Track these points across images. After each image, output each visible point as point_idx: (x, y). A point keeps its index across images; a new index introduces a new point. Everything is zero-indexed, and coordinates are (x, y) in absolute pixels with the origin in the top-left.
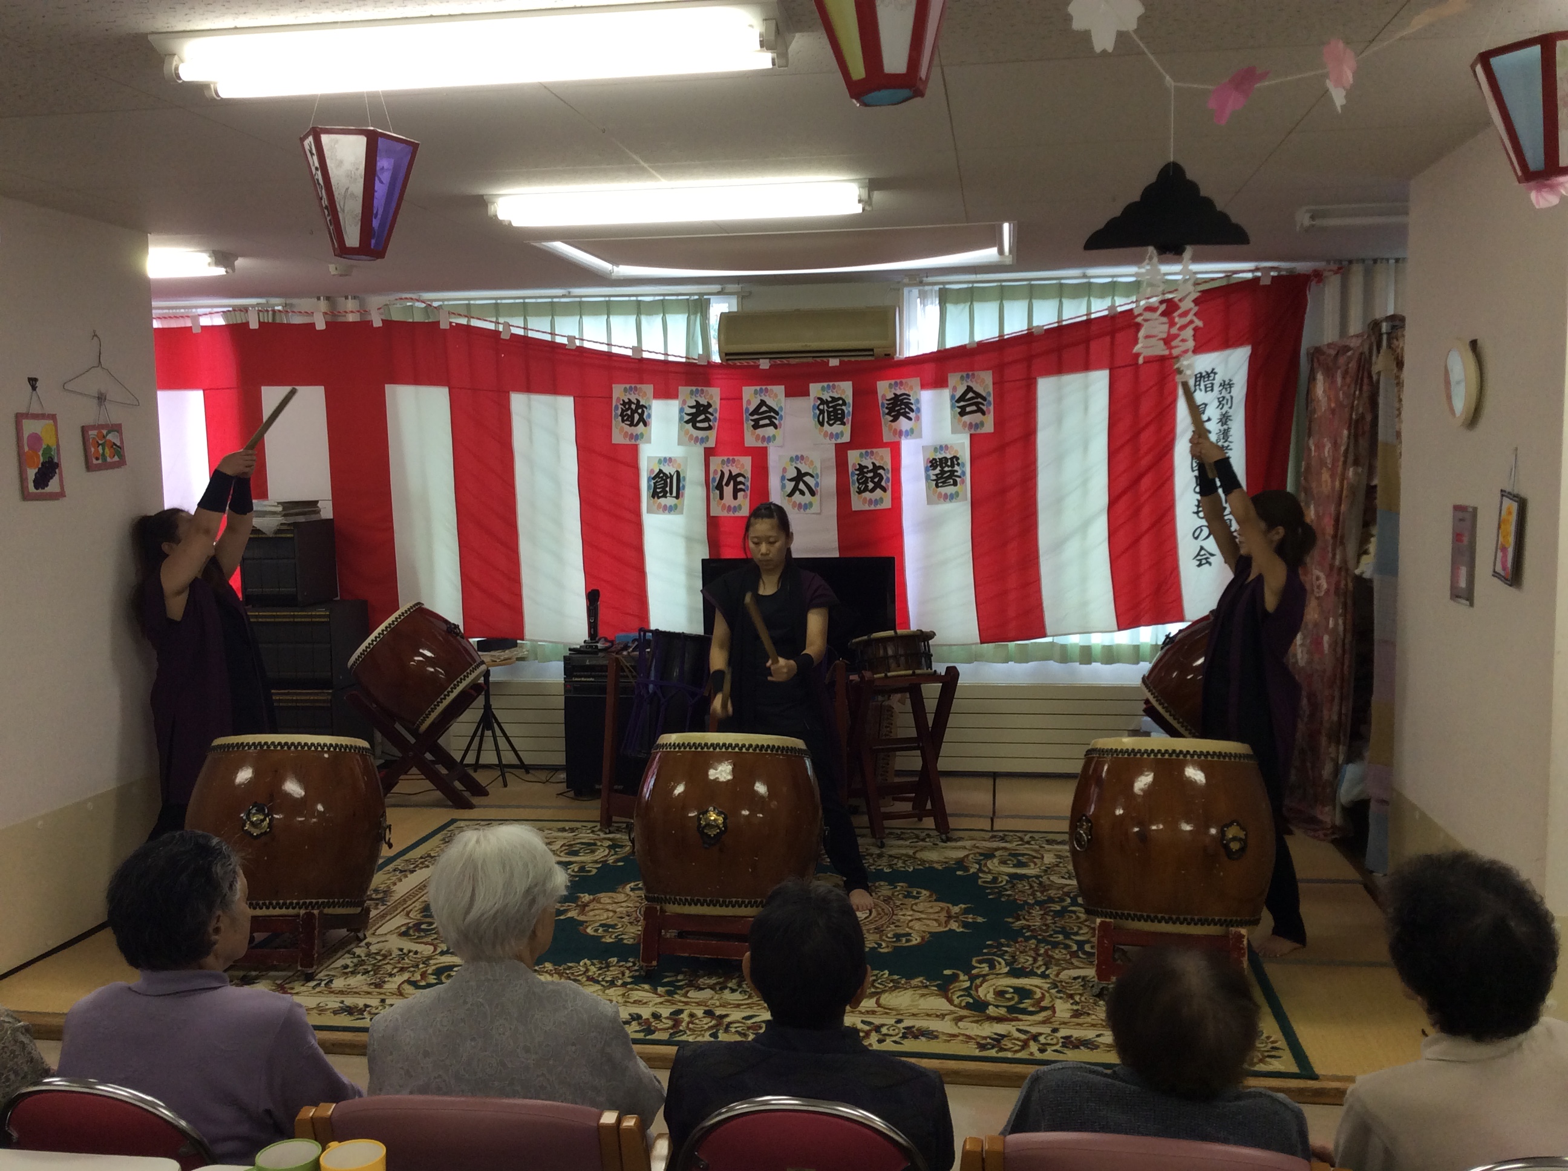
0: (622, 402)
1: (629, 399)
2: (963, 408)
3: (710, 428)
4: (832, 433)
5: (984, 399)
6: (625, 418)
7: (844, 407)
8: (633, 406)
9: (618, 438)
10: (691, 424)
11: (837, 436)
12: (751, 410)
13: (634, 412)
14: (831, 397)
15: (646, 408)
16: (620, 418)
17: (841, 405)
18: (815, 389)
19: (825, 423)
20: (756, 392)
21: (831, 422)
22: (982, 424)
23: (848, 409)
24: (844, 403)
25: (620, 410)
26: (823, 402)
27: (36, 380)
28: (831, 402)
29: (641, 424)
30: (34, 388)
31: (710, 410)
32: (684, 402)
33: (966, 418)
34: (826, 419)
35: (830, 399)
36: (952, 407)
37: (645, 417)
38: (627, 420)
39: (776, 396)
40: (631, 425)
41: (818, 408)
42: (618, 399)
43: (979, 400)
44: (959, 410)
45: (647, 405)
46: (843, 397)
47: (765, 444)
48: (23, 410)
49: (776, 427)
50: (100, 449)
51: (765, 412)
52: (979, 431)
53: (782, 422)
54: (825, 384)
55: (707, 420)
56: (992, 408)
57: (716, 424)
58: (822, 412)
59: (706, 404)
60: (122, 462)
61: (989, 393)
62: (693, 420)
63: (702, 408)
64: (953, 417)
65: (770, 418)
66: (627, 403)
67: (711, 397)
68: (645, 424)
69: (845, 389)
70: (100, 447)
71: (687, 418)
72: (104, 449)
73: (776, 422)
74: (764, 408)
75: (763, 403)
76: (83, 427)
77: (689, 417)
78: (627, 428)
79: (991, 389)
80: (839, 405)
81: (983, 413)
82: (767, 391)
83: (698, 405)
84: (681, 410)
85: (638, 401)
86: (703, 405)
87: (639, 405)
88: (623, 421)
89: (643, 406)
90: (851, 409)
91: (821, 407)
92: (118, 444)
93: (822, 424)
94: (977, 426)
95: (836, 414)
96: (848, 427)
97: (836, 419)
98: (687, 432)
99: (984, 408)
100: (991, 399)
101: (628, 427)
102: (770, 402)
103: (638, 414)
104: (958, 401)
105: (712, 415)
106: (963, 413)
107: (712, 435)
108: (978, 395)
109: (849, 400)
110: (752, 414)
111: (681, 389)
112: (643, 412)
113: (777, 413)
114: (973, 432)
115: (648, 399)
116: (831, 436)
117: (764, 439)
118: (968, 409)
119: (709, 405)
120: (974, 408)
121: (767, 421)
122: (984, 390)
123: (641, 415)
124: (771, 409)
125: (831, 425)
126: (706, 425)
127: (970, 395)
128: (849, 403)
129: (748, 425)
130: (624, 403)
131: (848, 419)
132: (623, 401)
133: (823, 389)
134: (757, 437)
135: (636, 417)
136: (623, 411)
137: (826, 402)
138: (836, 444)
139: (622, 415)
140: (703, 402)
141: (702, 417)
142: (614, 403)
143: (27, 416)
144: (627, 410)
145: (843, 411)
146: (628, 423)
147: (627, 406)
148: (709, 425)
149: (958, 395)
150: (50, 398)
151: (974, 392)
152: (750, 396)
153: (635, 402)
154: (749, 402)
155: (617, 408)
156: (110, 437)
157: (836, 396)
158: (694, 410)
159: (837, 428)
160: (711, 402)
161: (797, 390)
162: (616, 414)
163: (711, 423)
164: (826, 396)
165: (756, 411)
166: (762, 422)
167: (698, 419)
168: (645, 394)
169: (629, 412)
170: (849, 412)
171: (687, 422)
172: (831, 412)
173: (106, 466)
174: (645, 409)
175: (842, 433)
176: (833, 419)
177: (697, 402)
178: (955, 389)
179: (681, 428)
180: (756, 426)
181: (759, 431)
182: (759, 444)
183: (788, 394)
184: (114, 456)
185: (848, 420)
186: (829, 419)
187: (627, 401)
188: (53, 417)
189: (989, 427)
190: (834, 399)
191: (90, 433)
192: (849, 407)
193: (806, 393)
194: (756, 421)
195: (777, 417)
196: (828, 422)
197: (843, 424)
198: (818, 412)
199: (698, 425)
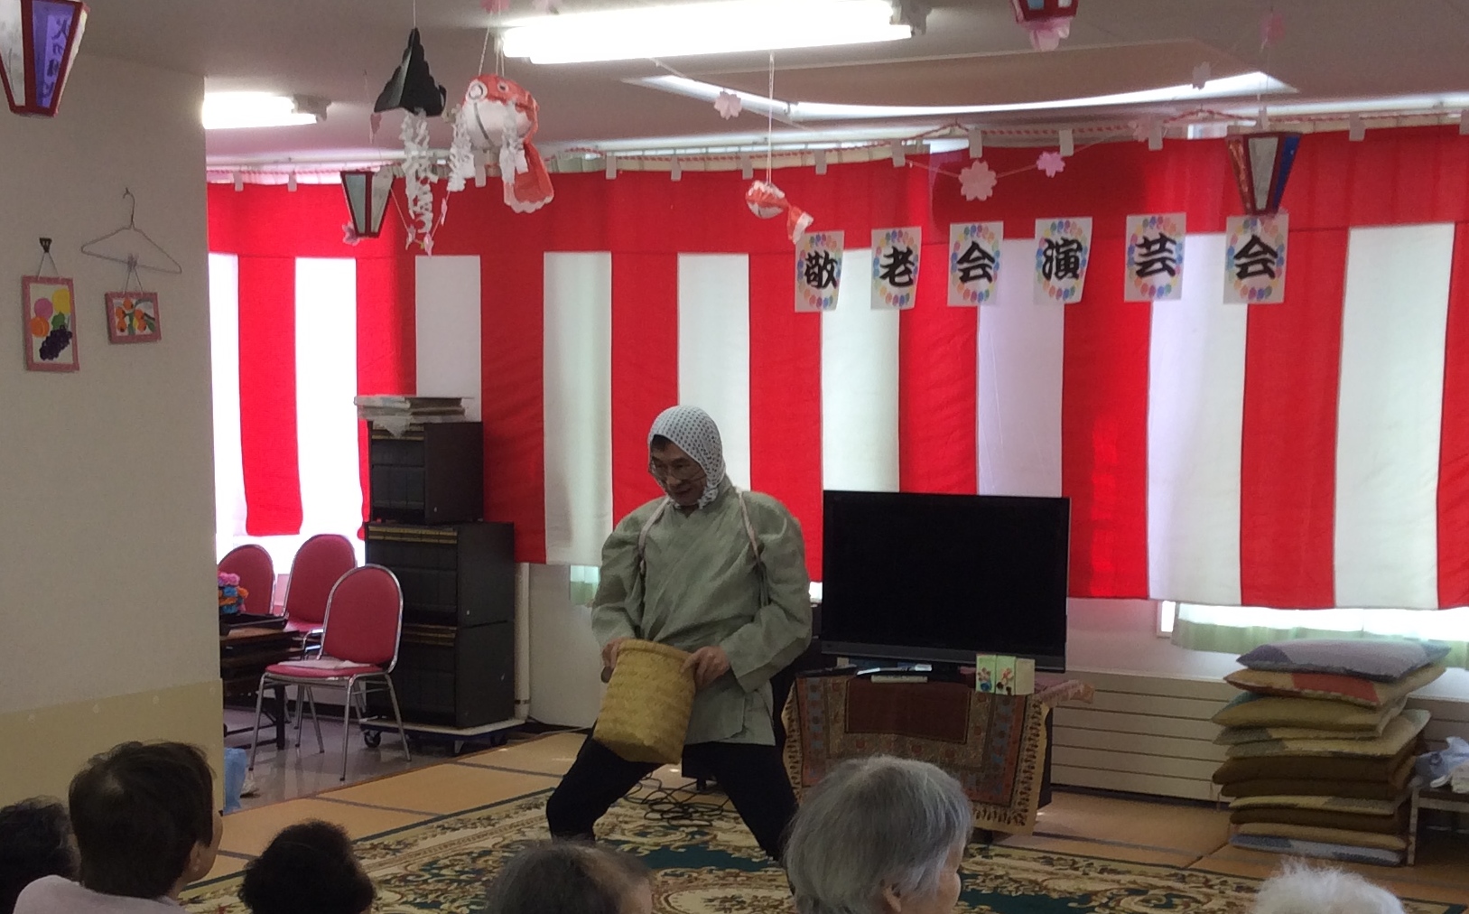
0: (807, 257)
1: (817, 253)
2: (1244, 267)
3: (910, 282)
4: (1060, 290)
5: (1275, 254)
6: (812, 277)
7: (1078, 254)
8: (821, 262)
9: (801, 304)
10: (888, 280)
11: (1067, 293)
12: (960, 255)
13: (821, 269)
14: (1063, 239)
15: (836, 262)
16: (805, 278)
17: (1076, 251)
18: (1043, 227)
19: (1053, 276)
20: (966, 231)
21: (1061, 274)
22: (1269, 290)
23: (1083, 257)
24: (1080, 248)
25: (805, 268)
26: (1051, 245)
27: (49, 241)
28: (1063, 246)
29: (831, 284)
30: (46, 249)
31: (911, 258)
32: (879, 250)
33: (1246, 281)
34: (1054, 270)
35: (1061, 242)
36: (1229, 265)
37: (835, 275)
38: (814, 280)
39: (992, 236)
40: (820, 286)
41: (1045, 253)
42: (803, 253)
43: (1268, 256)
44: (1238, 270)
45: (837, 260)
46: (1080, 240)
47: (976, 303)
48: (32, 274)
49: (990, 279)
50: (127, 319)
51: (977, 259)
52: (1265, 301)
53: (998, 272)
54: (1057, 221)
55: (907, 271)
56: (1284, 268)
57: (917, 276)
58: (1049, 259)
59: (905, 250)
60: (155, 336)
61: (1281, 247)
62: (890, 275)
63: (900, 257)
64: (1228, 280)
65: (983, 267)
66: (814, 258)
67: (912, 240)
68: (835, 284)
69: (1082, 229)
70: (127, 318)
71: (883, 271)
72: (131, 320)
73: (991, 272)
74: (976, 254)
75: (975, 246)
76: (106, 295)
77: (886, 270)
78: (814, 291)
79: (1285, 242)
80: (1072, 250)
81: (1272, 275)
82: (980, 229)
83: (896, 253)
84: (876, 262)
85: (827, 254)
86: (902, 253)
87: (828, 260)
88: (809, 281)
89: (832, 261)
90: (1087, 257)
91: (1049, 253)
92: (152, 315)
93: (1048, 276)
94: (1261, 293)
95: (1067, 265)
96: (1081, 281)
97: (1067, 270)
98: (883, 290)
99: (1274, 268)
100: (1284, 255)
101: (815, 289)
102: (986, 246)
103: (828, 271)
104: (1238, 256)
105: (913, 264)
106: (1243, 273)
107: (912, 290)
108: (1266, 249)
109: (1087, 244)
110: (961, 262)
111: (875, 233)
112: (833, 268)
113: (992, 260)
114: (1255, 301)
115: (839, 250)
116: (1059, 293)
117: (976, 296)
118: (1251, 269)
119: (909, 252)
120: (1259, 267)
121: (980, 272)
122: (1276, 242)
123: (830, 273)
124: (985, 255)
125: (1060, 278)
126: (905, 279)
127: (1256, 248)
128: (1086, 248)
129: (954, 276)
130: (810, 259)
131: (1082, 270)
132: (809, 255)
133: (1053, 227)
134: (966, 293)
135: (825, 275)
136: (808, 268)
137: (1057, 247)
138: (1066, 305)
139: (807, 273)
140: (902, 248)
141: (902, 268)
142: (797, 259)
143: (38, 280)
144: (813, 267)
145: (1077, 259)
146: (815, 283)
147: (814, 262)
148: (910, 279)
149: (1238, 248)
150: (64, 260)
151: (1262, 245)
152: (959, 236)
153: (824, 255)
154: (957, 245)
155: (800, 264)
156: (141, 307)
157: (1070, 237)
158: (891, 261)
159: (1067, 282)
160: (911, 248)
161: (1019, 229)
162: (800, 273)
163: (912, 276)
164: (1057, 238)
165: (965, 258)
166: (973, 273)
167: (897, 272)
168: (835, 244)
169: (816, 270)
170: (1084, 261)
171: (884, 277)
172: (1060, 260)
173: (133, 339)
174: (834, 264)
175: (1073, 289)
176: (1062, 271)
177: (895, 249)
178: (1234, 240)
179: (875, 287)
180: (966, 278)
181: (970, 285)
182: (968, 303)
183: (1009, 234)
184: (145, 328)
185: (1082, 272)
186: (1058, 269)
187: (813, 254)
188: (69, 282)
189: (1277, 296)
190: (1067, 242)
191: (115, 301)
192: (1086, 253)
193: (1028, 233)
194: (966, 271)
195: (993, 266)
196: (1056, 274)
197: (1076, 276)
198: (1043, 259)
199: (897, 280)
